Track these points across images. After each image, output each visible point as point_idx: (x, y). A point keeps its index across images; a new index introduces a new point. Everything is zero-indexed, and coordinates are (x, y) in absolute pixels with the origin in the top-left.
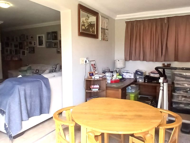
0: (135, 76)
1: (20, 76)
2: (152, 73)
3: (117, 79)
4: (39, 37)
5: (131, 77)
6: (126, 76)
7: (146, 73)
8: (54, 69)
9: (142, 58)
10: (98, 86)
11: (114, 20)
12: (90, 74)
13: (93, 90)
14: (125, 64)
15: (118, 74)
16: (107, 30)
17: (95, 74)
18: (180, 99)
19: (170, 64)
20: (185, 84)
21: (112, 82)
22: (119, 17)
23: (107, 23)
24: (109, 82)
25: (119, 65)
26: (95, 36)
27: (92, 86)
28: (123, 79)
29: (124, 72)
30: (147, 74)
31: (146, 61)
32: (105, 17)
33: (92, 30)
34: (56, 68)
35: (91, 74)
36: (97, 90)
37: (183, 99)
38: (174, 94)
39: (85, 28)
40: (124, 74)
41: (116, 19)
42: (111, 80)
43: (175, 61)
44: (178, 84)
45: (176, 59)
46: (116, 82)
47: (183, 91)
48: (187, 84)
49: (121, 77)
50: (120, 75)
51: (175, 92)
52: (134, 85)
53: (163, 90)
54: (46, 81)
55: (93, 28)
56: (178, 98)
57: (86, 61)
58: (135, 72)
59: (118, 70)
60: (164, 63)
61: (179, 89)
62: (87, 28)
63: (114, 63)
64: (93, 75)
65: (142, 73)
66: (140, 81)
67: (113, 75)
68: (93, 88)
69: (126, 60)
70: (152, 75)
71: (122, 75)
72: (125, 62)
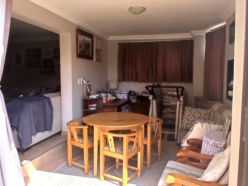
0: (128, 96)
1: (22, 96)
2: (144, 93)
3: (112, 99)
4: (16, 55)
5: (125, 97)
6: (120, 97)
7: (138, 93)
8: (38, 91)
9: (134, 79)
10: (95, 105)
11: (107, 41)
12: (87, 94)
13: (91, 109)
14: (118, 85)
15: (112, 95)
16: (101, 51)
17: (92, 94)
18: (168, 115)
19: (159, 84)
20: (171, 101)
21: (107, 102)
22: (111, 38)
23: (100, 44)
24: (104, 102)
25: (113, 86)
26: (90, 58)
27: (90, 105)
28: (117, 100)
29: (117, 93)
30: (140, 95)
31: (139, 82)
32: (99, 39)
33: (87, 52)
34: (41, 91)
35: (89, 94)
36: (95, 108)
37: (171, 115)
38: (163, 111)
39: (82, 49)
40: (118, 95)
41: (109, 39)
42: (106, 99)
43: (164, 82)
44: (166, 102)
45: (165, 80)
46: (111, 101)
47: (170, 109)
48: (174, 102)
49: (115, 98)
50: (114, 95)
51: (163, 110)
52: (127, 105)
53: (152, 106)
54: (48, 99)
55: (89, 50)
56: (167, 115)
57: (83, 81)
58: (128, 92)
59: (111, 91)
60: (154, 83)
61: (168, 107)
62: (84, 50)
63: (107, 84)
64: (90, 95)
65: (135, 93)
66: (133, 101)
67: (108, 96)
68: (91, 107)
69: (119, 81)
70: (144, 95)
71: (116, 96)
72: (118, 83)
